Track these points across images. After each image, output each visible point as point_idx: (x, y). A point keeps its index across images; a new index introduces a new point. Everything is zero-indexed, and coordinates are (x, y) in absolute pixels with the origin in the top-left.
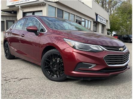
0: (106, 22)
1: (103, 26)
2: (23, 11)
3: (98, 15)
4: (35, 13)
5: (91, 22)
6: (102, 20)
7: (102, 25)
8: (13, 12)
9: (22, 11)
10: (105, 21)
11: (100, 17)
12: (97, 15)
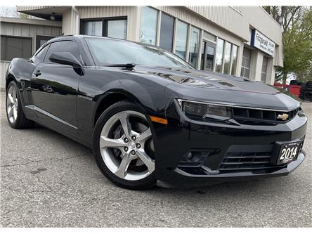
0: (273, 49)
1: (267, 58)
2: (80, 16)
3: (256, 32)
4: (109, 22)
5: (238, 47)
6: (266, 43)
7: (264, 57)
8: (52, 18)
9: (78, 17)
10: (273, 46)
11: (262, 36)
12: (253, 31)
